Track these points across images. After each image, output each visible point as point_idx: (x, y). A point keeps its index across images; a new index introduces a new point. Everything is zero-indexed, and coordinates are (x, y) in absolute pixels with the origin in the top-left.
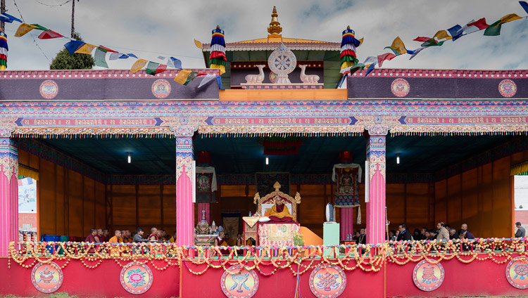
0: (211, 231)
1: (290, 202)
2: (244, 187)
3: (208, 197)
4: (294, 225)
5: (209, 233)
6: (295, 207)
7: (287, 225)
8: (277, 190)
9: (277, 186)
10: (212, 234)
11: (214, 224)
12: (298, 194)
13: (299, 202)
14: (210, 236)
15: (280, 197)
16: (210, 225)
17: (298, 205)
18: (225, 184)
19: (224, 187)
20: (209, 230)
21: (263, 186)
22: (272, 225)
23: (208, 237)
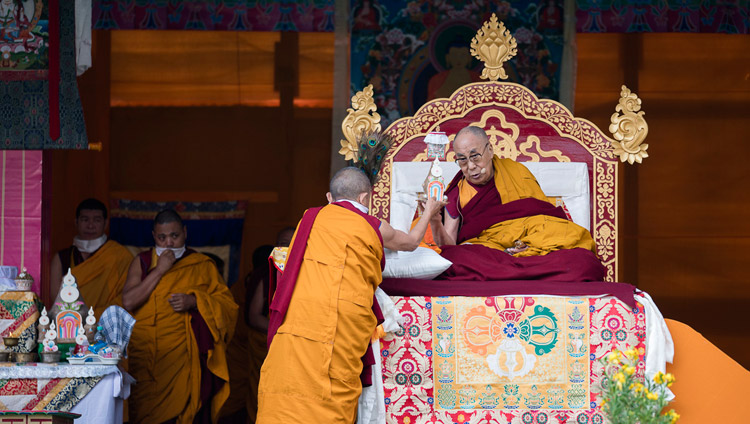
0: (49, 341)
1: (577, 154)
2: (267, 41)
3: (36, 112)
4: (603, 302)
5: (36, 356)
6: (609, 185)
7: (560, 304)
8: (494, 71)
9: (494, 45)
10: (61, 358)
11: (69, 290)
12: (629, 101)
13: (637, 156)
14: (42, 372)
15: (512, 115)
16: (46, 298)
17: (628, 171)
18: (141, 21)
19: (133, 42)
20: (36, 332)
21: (396, 36)
22: (460, 305)
23: (27, 385)
